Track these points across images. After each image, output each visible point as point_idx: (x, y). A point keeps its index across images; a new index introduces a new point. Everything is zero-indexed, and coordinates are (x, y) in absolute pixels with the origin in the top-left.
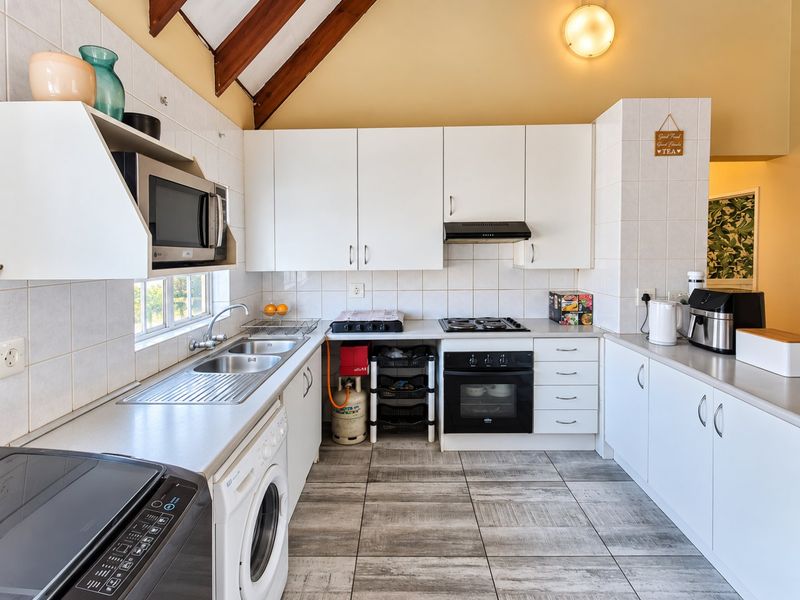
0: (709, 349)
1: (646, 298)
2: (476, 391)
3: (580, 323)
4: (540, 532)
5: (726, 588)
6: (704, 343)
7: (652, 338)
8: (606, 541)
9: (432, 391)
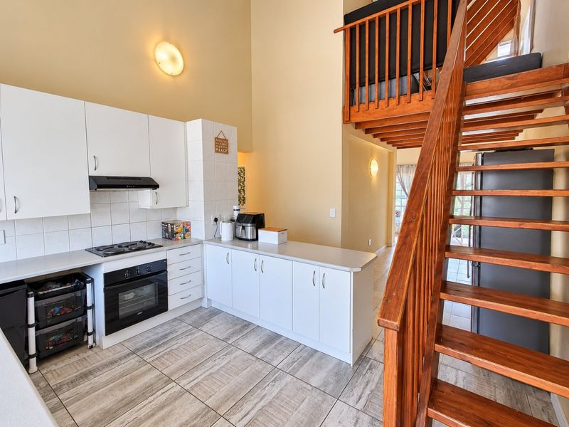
0: (247, 240)
1: (216, 220)
2: (129, 296)
3: (184, 238)
4: (195, 354)
5: (268, 332)
6: (244, 237)
7: (222, 239)
8: (225, 340)
9: (90, 308)
